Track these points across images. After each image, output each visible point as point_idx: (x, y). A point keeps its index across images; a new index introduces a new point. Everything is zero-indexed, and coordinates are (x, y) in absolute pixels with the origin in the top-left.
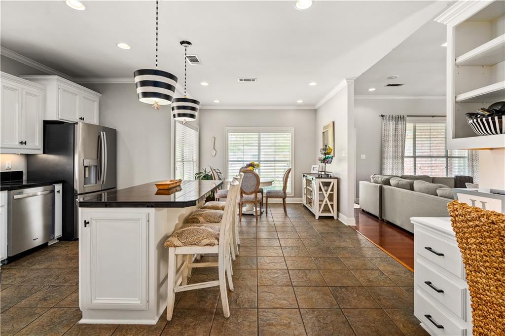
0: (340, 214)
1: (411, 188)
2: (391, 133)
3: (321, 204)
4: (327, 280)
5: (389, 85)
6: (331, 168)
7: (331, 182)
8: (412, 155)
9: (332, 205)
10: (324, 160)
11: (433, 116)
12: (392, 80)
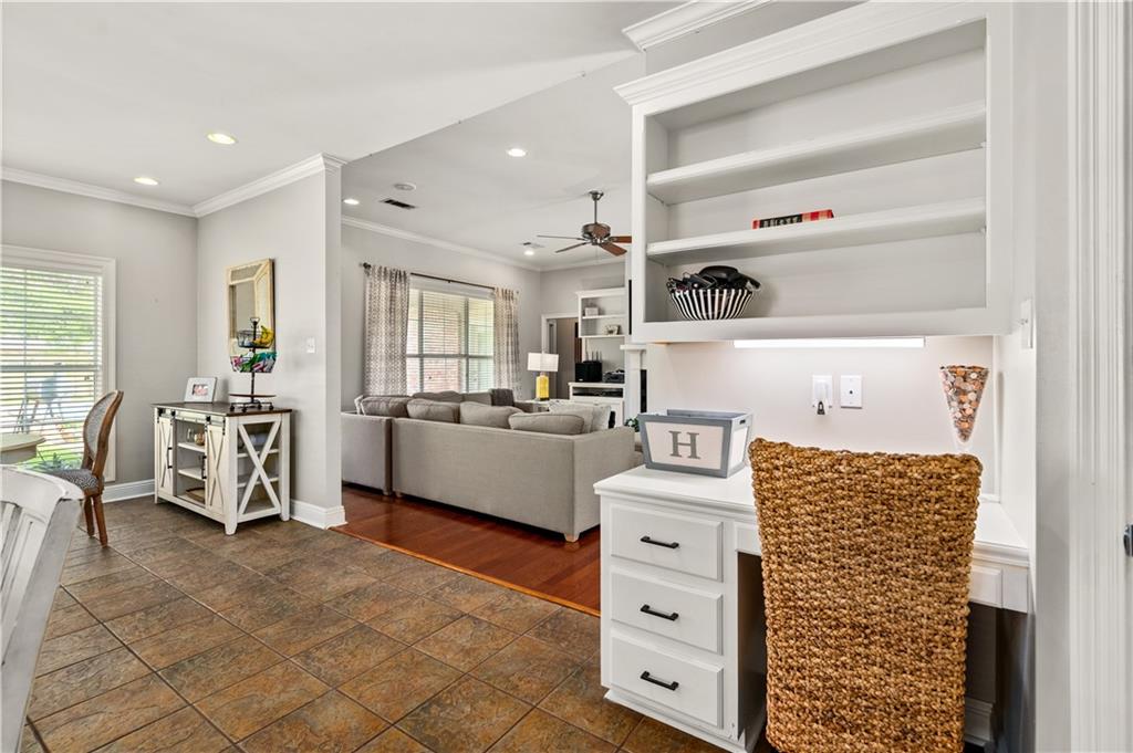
0: (299, 505)
1: (457, 418)
2: (383, 304)
3: (245, 488)
4: (379, 708)
5: (390, 202)
6: (270, 385)
7: (271, 424)
8: (417, 353)
9: (275, 485)
10: (252, 362)
11: (449, 281)
12: (401, 191)
